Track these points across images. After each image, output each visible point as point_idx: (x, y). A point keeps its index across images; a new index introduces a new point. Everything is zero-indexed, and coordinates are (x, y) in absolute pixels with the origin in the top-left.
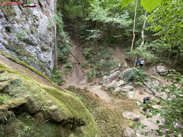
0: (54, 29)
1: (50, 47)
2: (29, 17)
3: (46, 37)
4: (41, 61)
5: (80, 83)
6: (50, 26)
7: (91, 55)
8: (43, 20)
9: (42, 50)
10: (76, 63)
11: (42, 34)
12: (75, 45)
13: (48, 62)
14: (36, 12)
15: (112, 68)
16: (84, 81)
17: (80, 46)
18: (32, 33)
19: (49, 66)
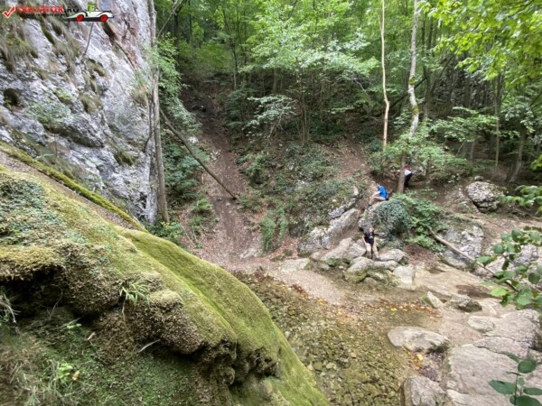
0: (151, 99)
1: (142, 153)
2: (77, 64)
3: (128, 123)
4: (115, 194)
5: (242, 256)
6: (141, 92)
7: (266, 172)
8: (117, 75)
9: (118, 161)
10: (225, 200)
11: (117, 115)
12: (217, 148)
13: (139, 197)
14: (97, 50)
15: (334, 201)
16: (252, 250)
17: (230, 151)
18: (86, 108)
19: (142, 212)
